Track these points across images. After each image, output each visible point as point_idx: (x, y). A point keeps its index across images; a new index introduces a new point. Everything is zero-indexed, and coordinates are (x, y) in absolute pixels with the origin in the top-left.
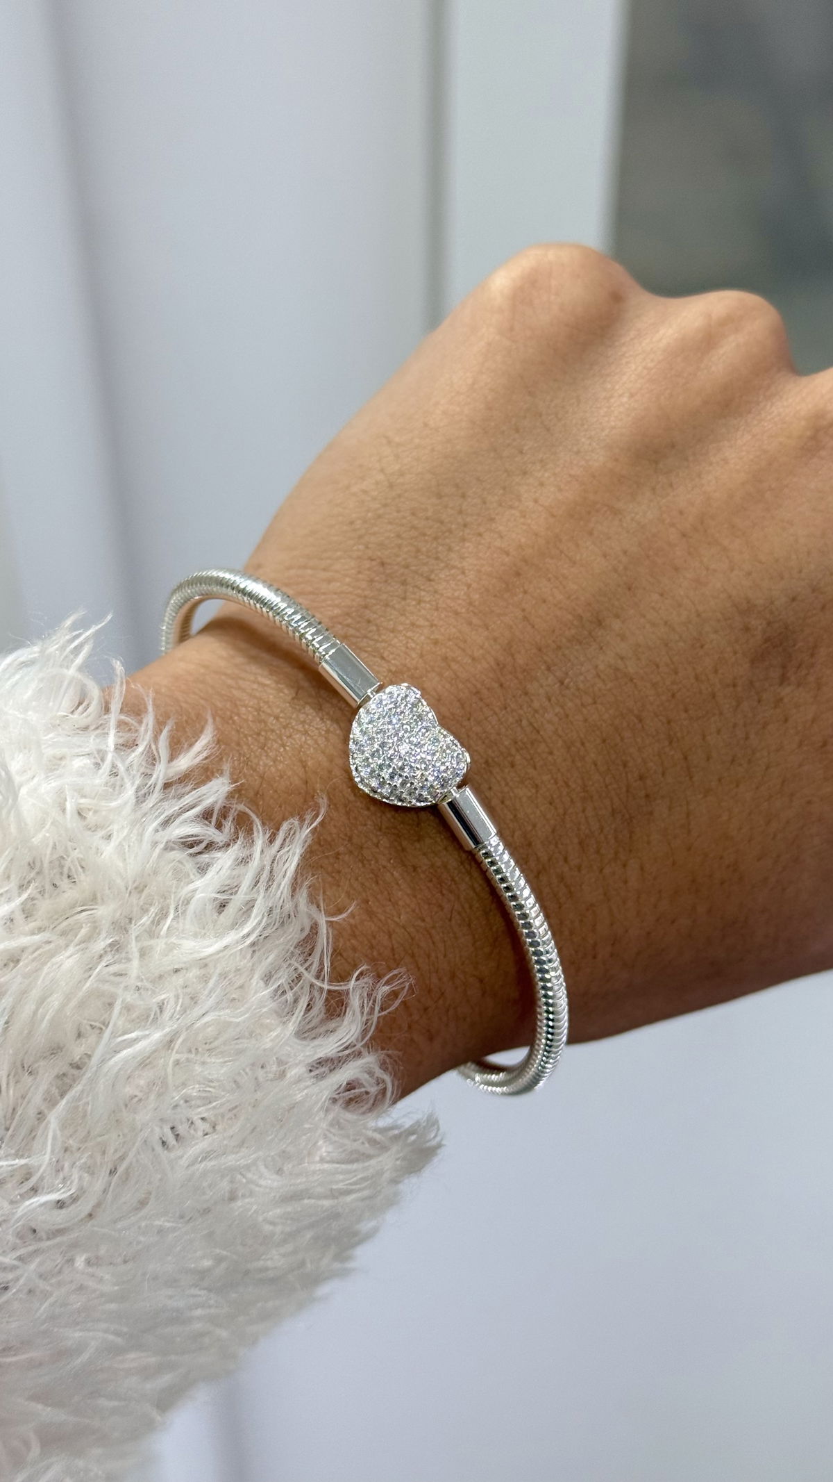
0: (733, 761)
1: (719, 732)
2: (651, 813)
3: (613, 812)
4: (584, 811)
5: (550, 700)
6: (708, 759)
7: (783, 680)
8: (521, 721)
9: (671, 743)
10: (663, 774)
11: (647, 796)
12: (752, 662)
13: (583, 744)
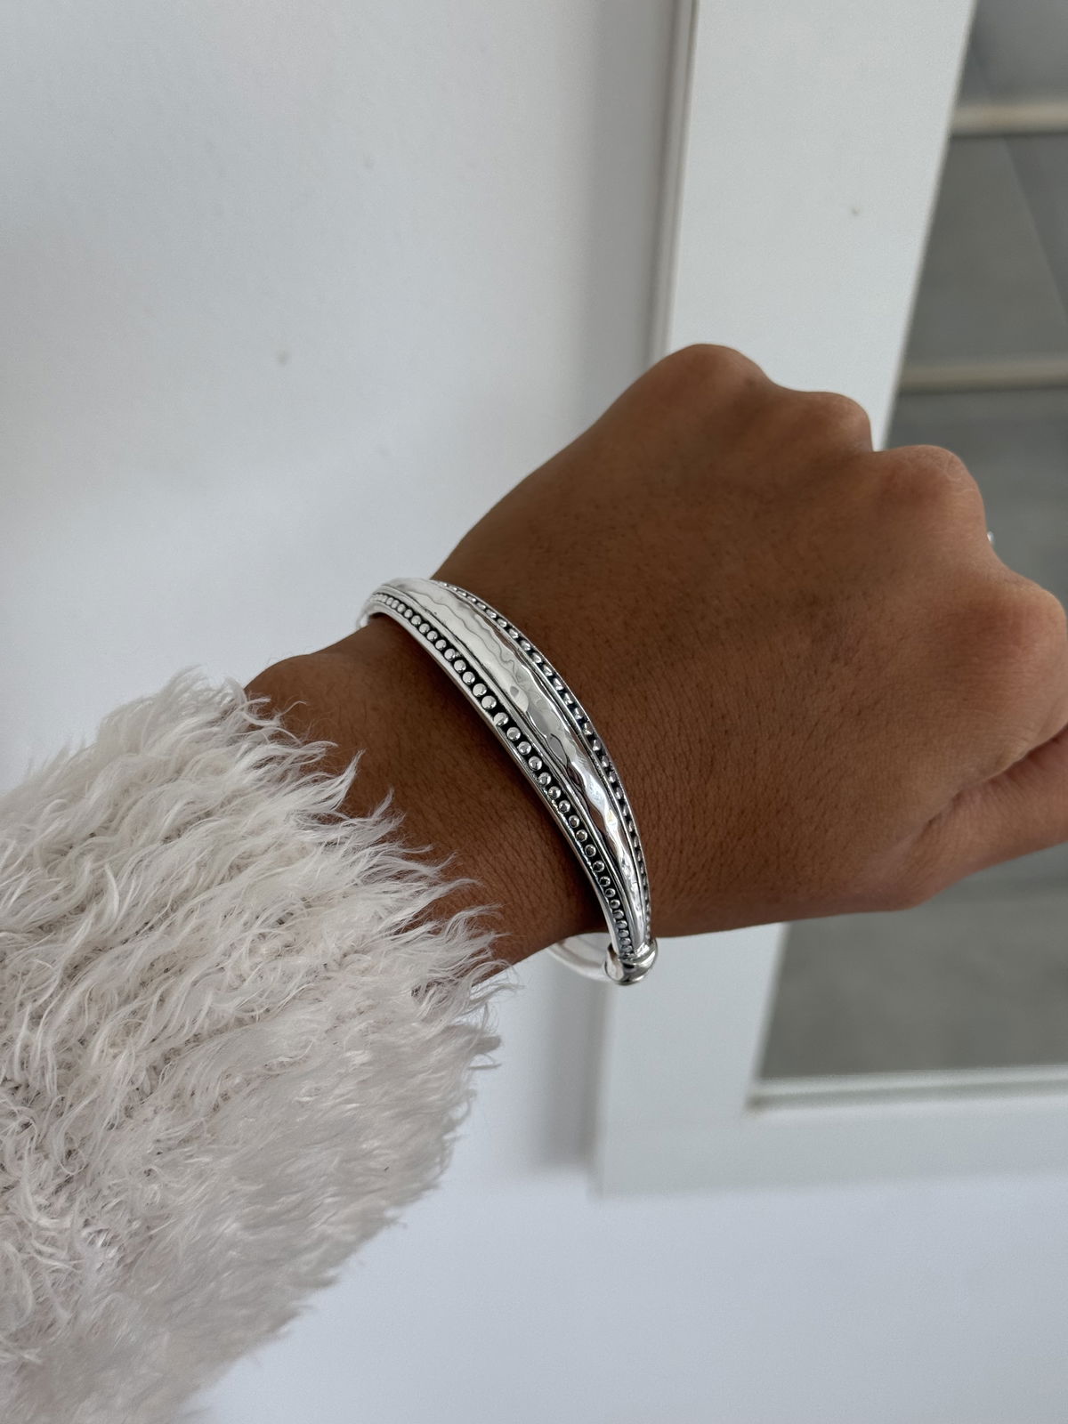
0: (792, 715)
1: (783, 691)
2: (729, 744)
3: (700, 741)
4: (679, 735)
5: (660, 652)
6: (774, 710)
7: (835, 659)
8: (638, 664)
9: (746, 694)
10: (740, 717)
11: (726, 732)
12: (813, 641)
13: (682, 686)
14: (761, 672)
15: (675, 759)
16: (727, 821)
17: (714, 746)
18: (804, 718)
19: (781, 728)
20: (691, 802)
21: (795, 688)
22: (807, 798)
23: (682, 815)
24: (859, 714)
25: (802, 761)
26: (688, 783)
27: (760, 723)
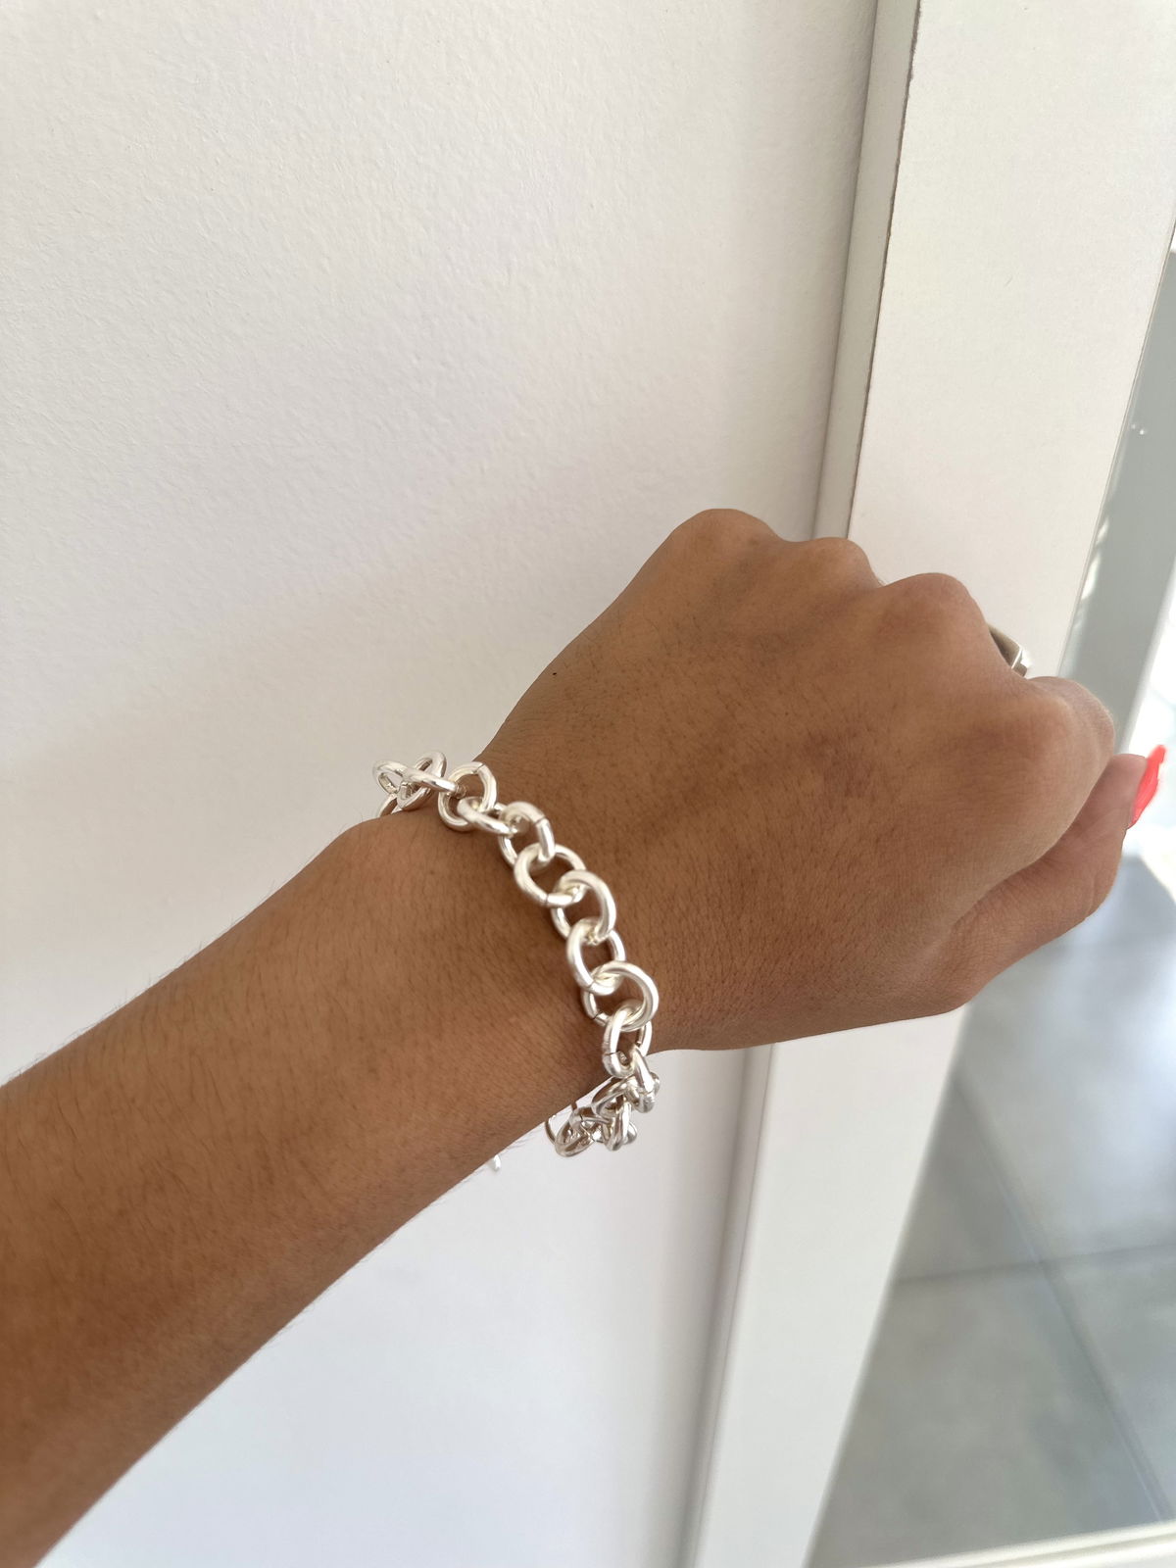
14: (779, 811)
15: (708, 900)
16: (763, 949)
17: (742, 885)
18: (824, 850)
19: (803, 862)
20: (727, 936)
21: (813, 824)
22: (835, 921)
23: (719, 950)
24: (878, 841)
25: (828, 890)
26: (722, 920)
27: (783, 859)
